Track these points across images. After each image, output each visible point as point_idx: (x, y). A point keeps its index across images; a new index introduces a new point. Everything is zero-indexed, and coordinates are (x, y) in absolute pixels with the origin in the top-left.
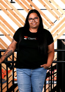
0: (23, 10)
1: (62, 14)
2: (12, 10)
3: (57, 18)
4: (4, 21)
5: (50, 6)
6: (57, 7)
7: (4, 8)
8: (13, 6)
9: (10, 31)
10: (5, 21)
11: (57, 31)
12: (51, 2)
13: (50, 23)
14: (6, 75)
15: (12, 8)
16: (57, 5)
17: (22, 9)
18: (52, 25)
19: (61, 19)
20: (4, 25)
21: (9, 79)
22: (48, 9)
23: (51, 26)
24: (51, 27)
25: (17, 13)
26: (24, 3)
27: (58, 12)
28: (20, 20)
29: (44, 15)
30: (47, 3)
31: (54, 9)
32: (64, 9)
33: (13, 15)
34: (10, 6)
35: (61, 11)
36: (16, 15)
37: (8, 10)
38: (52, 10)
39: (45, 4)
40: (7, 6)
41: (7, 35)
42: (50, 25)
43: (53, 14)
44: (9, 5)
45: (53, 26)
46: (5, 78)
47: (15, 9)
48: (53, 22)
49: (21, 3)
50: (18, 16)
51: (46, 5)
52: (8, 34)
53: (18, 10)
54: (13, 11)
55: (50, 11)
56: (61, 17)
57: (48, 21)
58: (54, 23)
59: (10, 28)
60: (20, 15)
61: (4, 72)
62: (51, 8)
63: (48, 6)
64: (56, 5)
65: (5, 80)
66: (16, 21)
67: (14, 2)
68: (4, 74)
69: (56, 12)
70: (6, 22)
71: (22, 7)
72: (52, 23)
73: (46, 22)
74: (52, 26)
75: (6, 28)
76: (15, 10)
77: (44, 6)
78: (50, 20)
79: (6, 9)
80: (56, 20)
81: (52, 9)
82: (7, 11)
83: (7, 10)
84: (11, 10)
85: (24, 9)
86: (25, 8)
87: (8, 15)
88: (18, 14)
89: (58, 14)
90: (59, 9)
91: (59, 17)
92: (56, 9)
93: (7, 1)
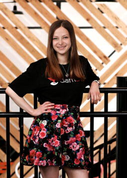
0: (40, 28)
2: (16, 28)
3: (115, 45)
5: (100, 19)
6: (116, 23)
8: (19, 20)
9: (11, 76)
11: (116, 75)
12: (102, 12)
13: (101, 58)
15: (15, 24)
16: (116, 18)
17: (38, 26)
18: (105, 62)
22: (95, 28)
23: (103, 63)
24: (103, 67)
25: (26, 35)
27: (119, 32)
28: (33, 51)
30: (94, 14)
31: (108, 27)
33: (19, 40)
34: (12, 20)
35: (124, 31)
36: (26, 40)
37: (8, 28)
39: (90, 16)
40: (4, 19)
41: (6, 84)
42: (101, 61)
43: (106, 36)
44: (9, 18)
45: (106, 64)
47: (22, 26)
48: (107, 55)
49: (36, 13)
50: (28, 43)
51: (92, 18)
52: (8, 82)
53: (30, 28)
54: (19, 30)
55: (100, 32)
56: (124, 43)
57: (95, 52)
58: (109, 57)
59: (11, 69)
62: (102, 25)
64: (113, 17)
66: (26, 53)
67: (20, 13)
69: (113, 33)
71: (38, 22)
72: (105, 57)
73: (92, 56)
74: (104, 65)
75: (3, 68)
77: (88, 20)
78: (99, 50)
79: (2, 26)
80: (114, 51)
81: (104, 28)
82: (6, 30)
83: (4, 28)
84: (13, 28)
86: (46, 23)
87: (7, 39)
88: (29, 38)
89: (118, 38)
90: (121, 27)
91: (121, 44)
92: (113, 27)
93: (4, 9)
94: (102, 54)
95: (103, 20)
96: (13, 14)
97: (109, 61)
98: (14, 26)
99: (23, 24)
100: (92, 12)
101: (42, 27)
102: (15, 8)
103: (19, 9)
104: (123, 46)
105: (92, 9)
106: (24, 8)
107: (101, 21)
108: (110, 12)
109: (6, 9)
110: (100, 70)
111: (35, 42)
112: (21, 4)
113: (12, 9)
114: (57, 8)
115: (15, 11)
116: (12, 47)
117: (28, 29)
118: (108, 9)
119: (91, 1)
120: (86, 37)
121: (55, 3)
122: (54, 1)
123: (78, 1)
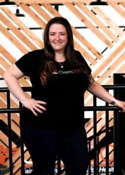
1: (118, 36)
2: (19, 29)
3: (107, 43)
4: (4, 52)
6: (108, 23)
7: (3, 26)
8: (21, 22)
10: (5, 50)
11: (109, 69)
12: (95, 14)
13: (95, 54)
14: (8, 157)
15: (18, 25)
16: (107, 19)
18: (98, 57)
19: (116, 46)
20: (4, 60)
21: (15, 165)
22: (89, 27)
23: (96, 59)
24: (97, 62)
25: (28, 36)
26: (41, 15)
27: (110, 31)
29: (83, 38)
30: (88, 15)
31: (101, 27)
32: (120, 27)
33: (21, 40)
34: (14, 22)
35: (115, 30)
36: (28, 40)
37: (11, 29)
38: (98, 29)
39: (85, 17)
40: (8, 21)
42: (95, 57)
43: (99, 35)
44: (13, 20)
45: (100, 59)
46: (8, 164)
47: (24, 28)
48: (100, 52)
49: (36, 16)
50: (30, 42)
51: (86, 19)
53: (31, 29)
54: (21, 31)
55: (94, 31)
56: (115, 41)
57: (90, 49)
58: (102, 53)
61: (4, 151)
62: (96, 25)
63: (89, 21)
64: (105, 18)
65: (6, 167)
67: (22, 15)
68: (4, 155)
69: (105, 32)
70: (7, 52)
71: (38, 24)
72: (98, 53)
73: (87, 53)
74: (98, 60)
76: (24, 30)
77: (83, 21)
79: (6, 27)
80: (107, 48)
81: (97, 27)
82: (10, 31)
83: (8, 29)
84: (16, 29)
87: (11, 39)
88: (31, 37)
90: (112, 27)
91: (113, 42)
92: (105, 27)
93: (8, 13)
94: (96, 51)
95: (96, 20)
96: (16, 16)
97: (102, 57)
98: (18, 27)
99: (25, 26)
100: (86, 13)
102: (18, 11)
103: (21, 12)
104: (114, 43)
105: (86, 11)
106: (26, 11)
107: (95, 22)
108: (102, 14)
109: (10, 12)
110: (94, 65)
111: (36, 41)
112: (23, 8)
113: (15, 12)
114: (55, 11)
115: (18, 14)
116: (15, 45)
117: (29, 30)
118: (100, 11)
119: (85, 4)
120: (81, 36)
121: (53, 7)
122: (52, 5)
123: (74, 4)
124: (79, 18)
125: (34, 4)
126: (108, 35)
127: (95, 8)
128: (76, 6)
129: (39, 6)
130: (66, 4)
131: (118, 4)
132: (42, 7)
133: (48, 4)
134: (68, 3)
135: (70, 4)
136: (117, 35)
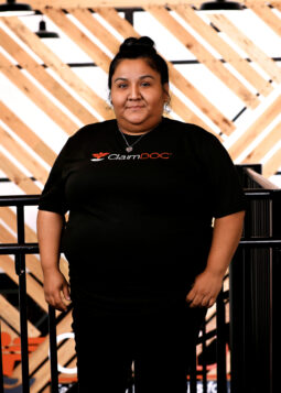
0: (93, 65)
1: (271, 81)
2: (45, 66)
3: (246, 96)
4: (10, 119)
5: (212, 44)
6: (246, 50)
7: (7, 61)
8: (49, 51)
9: (35, 163)
10: (13, 115)
11: (250, 157)
12: (217, 30)
13: (216, 123)
14: (20, 358)
15: (42, 58)
16: (245, 42)
17: (90, 61)
18: (225, 130)
19: (266, 103)
20: (9, 136)
21: (37, 375)
22: (204, 62)
23: (221, 134)
24: (223, 141)
25: (66, 81)
26: (95, 34)
27: (252, 70)
28: (80, 112)
29: (189, 86)
30: (202, 34)
31: (231, 61)
32: (276, 59)
33: (50, 90)
34: (35, 50)
35: (264, 68)
36: (64, 91)
37: (27, 67)
38: (225, 65)
39: (193, 39)
40: (19, 49)
41: (25, 179)
42: (217, 130)
43: (226, 78)
44: (30, 47)
45: (228, 135)
46: (18, 374)
47: (57, 65)
48: (230, 118)
49: (83, 36)
50: (69, 96)
51: (196, 42)
52: (30, 175)
53: (71, 65)
54: (49, 70)
55: (214, 70)
56: (263, 92)
57: (205, 111)
58: (234, 120)
59: (36, 150)
60: (81, 90)
61: (11, 344)
62: (219, 57)
63: (203, 48)
64: (239, 39)
65: (16, 381)
66: (66, 117)
67: (53, 35)
68: (12, 353)
69: (241, 72)
70: (17, 120)
71: (89, 55)
72: (225, 121)
73: (199, 119)
74: (224, 136)
75: (19, 148)
76: (56, 70)
77: (189, 46)
78: (213, 108)
79: (15, 63)
80: (245, 109)
81: (223, 61)
82: (24, 71)
83: (19, 67)
84: (37, 66)
85: (97, 61)
87: (26, 90)
88: (71, 85)
89: (251, 82)
90: (256, 60)
91: (258, 95)
92: (241, 60)
93: (20, 29)
94: (220, 115)
95: (219, 45)
96: (37, 38)
97: (234, 129)
98: (41, 62)
99: (56, 57)
100: (194, 28)
101: (97, 63)
102: (42, 25)
103: (50, 28)
104: (260, 98)
105: (197, 25)
106: (60, 25)
107: (216, 48)
108: (234, 30)
109: (23, 28)
111: (83, 94)
112: (53, 19)
113: (36, 28)
114: (126, 24)
115: (43, 33)
117: (68, 68)
118: (229, 23)
119: (194, 8)
120: (186, 81)
121: (122, 15)
122: (119, 10)
123: (169, 9)
124: (181, 40)
125: (79, 8)
126: (247, 78)
127: (216, 16)
128: (173, 13)
129: (88, 12)
130: (150, 8)
131: (271, 6)
132: (96, 16)
133: (110, 9)
134: (155, 6)
135: (160, 7)
136: (268, 79)
